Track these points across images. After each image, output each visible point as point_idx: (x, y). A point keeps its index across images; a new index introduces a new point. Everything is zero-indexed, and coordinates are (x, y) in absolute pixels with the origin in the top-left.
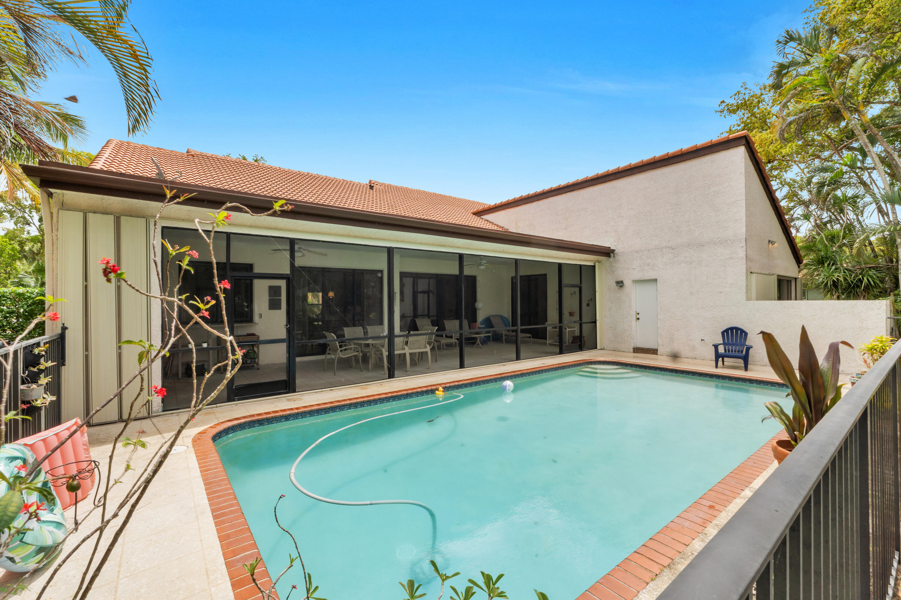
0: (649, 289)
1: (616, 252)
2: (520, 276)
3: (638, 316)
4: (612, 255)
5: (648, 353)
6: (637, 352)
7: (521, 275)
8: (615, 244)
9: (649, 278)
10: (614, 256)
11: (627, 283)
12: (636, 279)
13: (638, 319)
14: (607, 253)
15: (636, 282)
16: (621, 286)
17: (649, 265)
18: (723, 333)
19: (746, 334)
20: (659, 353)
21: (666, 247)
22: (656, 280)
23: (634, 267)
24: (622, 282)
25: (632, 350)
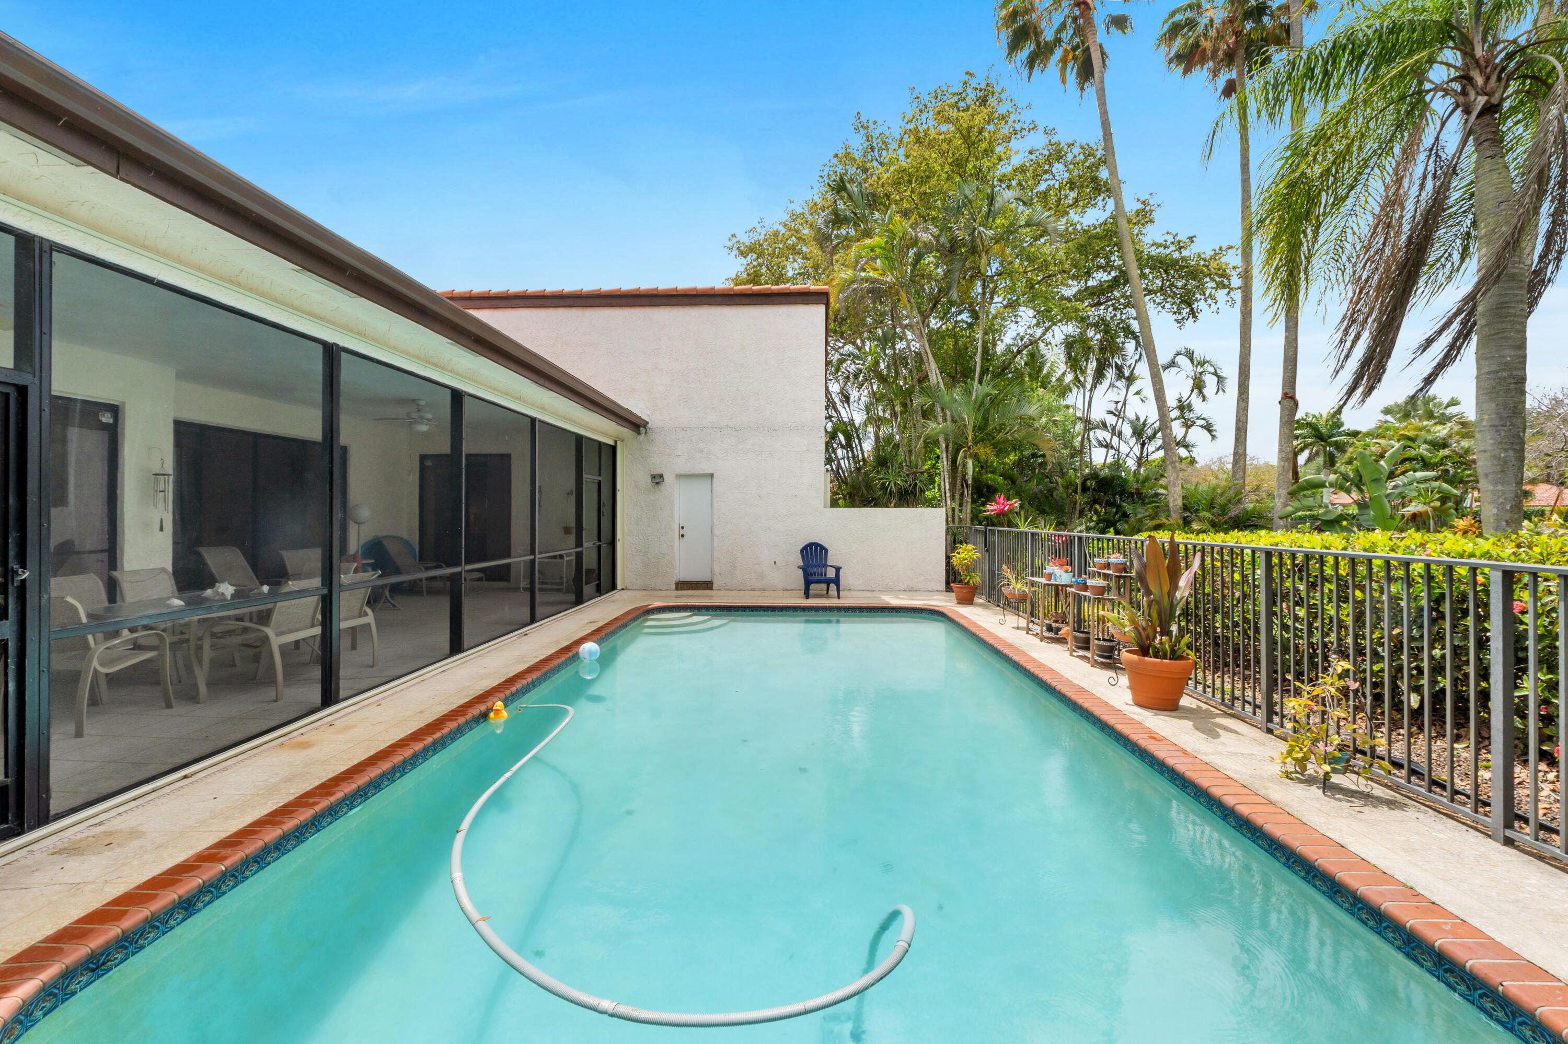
0: (702, 488)
1: (649, 426)
2: (468, 456)
3: (682, 532)
4: (642, 430)
5: (699, 589)
6: (682, 589)
7: (468, 452)
8: (649, 412)
9: (701, 472)
10: (646, 433)
11: (669, 478)
12: (682, 473)
13: (683, 536)
14: (637, 425)
15: (680, 476)
16: (657, 483)
17: (701, 451)
18: (802, 551)
19: (826, 551)
20: (714, 587)
21: (728, 426)
22: (712, 475)
23: (678, 453)
24: (661, 476)
25: (674, 586)
